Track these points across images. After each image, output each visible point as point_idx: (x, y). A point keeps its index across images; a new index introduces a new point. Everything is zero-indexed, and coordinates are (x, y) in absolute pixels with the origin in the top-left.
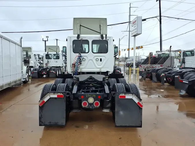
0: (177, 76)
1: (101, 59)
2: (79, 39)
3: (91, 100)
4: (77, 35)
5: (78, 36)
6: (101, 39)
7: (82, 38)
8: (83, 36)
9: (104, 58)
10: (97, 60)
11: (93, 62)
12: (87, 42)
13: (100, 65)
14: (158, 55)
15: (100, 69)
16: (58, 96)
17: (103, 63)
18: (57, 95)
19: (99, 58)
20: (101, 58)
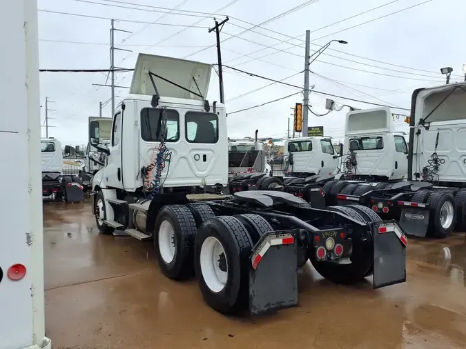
0: (317, 189)
1: (205, 156)
2: (157, 107)
3: (330, 244)
4: (150, 98)
5: (155, 100)
6: (205, 111)
7: (164, 104)
8: (167, 101)
9: (211, 152)
10: (197, 157)
11: (189, 164)
12: (174, 115)
13: (204, 171)
14: (232, 147)
15: (204, 178)
16: (284, 240)
17: (208, 165)
18: (282, 240)
19: (202, 153)
20: (205, 153)
